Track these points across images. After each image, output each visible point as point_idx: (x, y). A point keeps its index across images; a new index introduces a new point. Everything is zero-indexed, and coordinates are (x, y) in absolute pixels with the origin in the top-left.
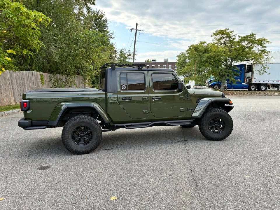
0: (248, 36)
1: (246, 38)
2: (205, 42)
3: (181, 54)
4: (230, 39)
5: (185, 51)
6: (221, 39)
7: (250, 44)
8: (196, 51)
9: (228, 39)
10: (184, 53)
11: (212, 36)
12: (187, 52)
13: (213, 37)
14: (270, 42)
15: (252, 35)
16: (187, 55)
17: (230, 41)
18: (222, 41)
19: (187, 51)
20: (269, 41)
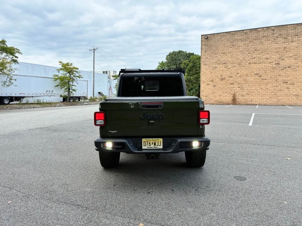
14: (21, 53)
15: (3, 42)
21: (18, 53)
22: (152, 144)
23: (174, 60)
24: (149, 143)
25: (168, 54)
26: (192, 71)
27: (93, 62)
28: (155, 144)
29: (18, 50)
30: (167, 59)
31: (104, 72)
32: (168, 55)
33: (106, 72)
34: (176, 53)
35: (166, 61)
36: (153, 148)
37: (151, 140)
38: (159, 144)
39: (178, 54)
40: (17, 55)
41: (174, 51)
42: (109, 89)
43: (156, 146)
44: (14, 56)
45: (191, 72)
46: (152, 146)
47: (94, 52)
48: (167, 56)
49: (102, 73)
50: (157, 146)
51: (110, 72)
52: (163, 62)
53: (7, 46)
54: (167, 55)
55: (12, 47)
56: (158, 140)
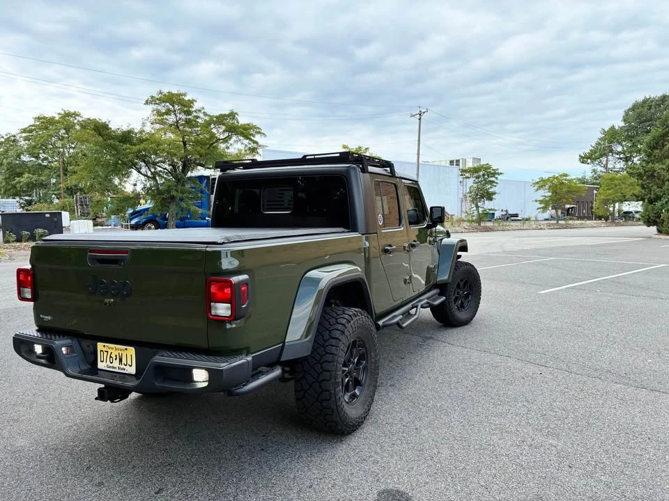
0: (225, 115)
1: (220, 120)
2: (76, 115)
3: (6, 137)
4: (188, 117)
5: (19, 132)
6: (168, 112)
7: (226, 134)
8: (100, 134)
9: (183, 116)
10: (14, 136)
11: (147, 103)
12: (24, 135)
13: (151, 107)
14: (264, 134)
15: (232, 115)
16: (23, 142)
17: (188, 123)
18: (171, 119)
19: (24, 131)
20: (262, 132)
21: (259, 135)
22: (116, 359)
23: (646, 121)
24: (111, 357)
25: (631, 106)
26: (661, 150)
27: (417, 142)
28: (121, 360)
29: (259, 128)
30: (625, 120)
31: (452, 162)
32: (629, 110)
33: (458, 161)
34: (652, 101)
35: (622, 124)
36: (117, 370)
37: (114, 349)
38: (129, 362)
39: (659, 105)
40: (257, 138)
41: (648, 97)
42: (462, 201)
43: (123, 366)
44: (251, 139)
45: (658, 151)
46: (116, 364)
47: (420, 119)
48: (627, 113)
49: (448, 164)
50: (125, 367)
51: (465, 161)
52: (613, 128)
53: (238, 123)
54: (627, 109)
55: (249, 125)
56: (126, 349)
